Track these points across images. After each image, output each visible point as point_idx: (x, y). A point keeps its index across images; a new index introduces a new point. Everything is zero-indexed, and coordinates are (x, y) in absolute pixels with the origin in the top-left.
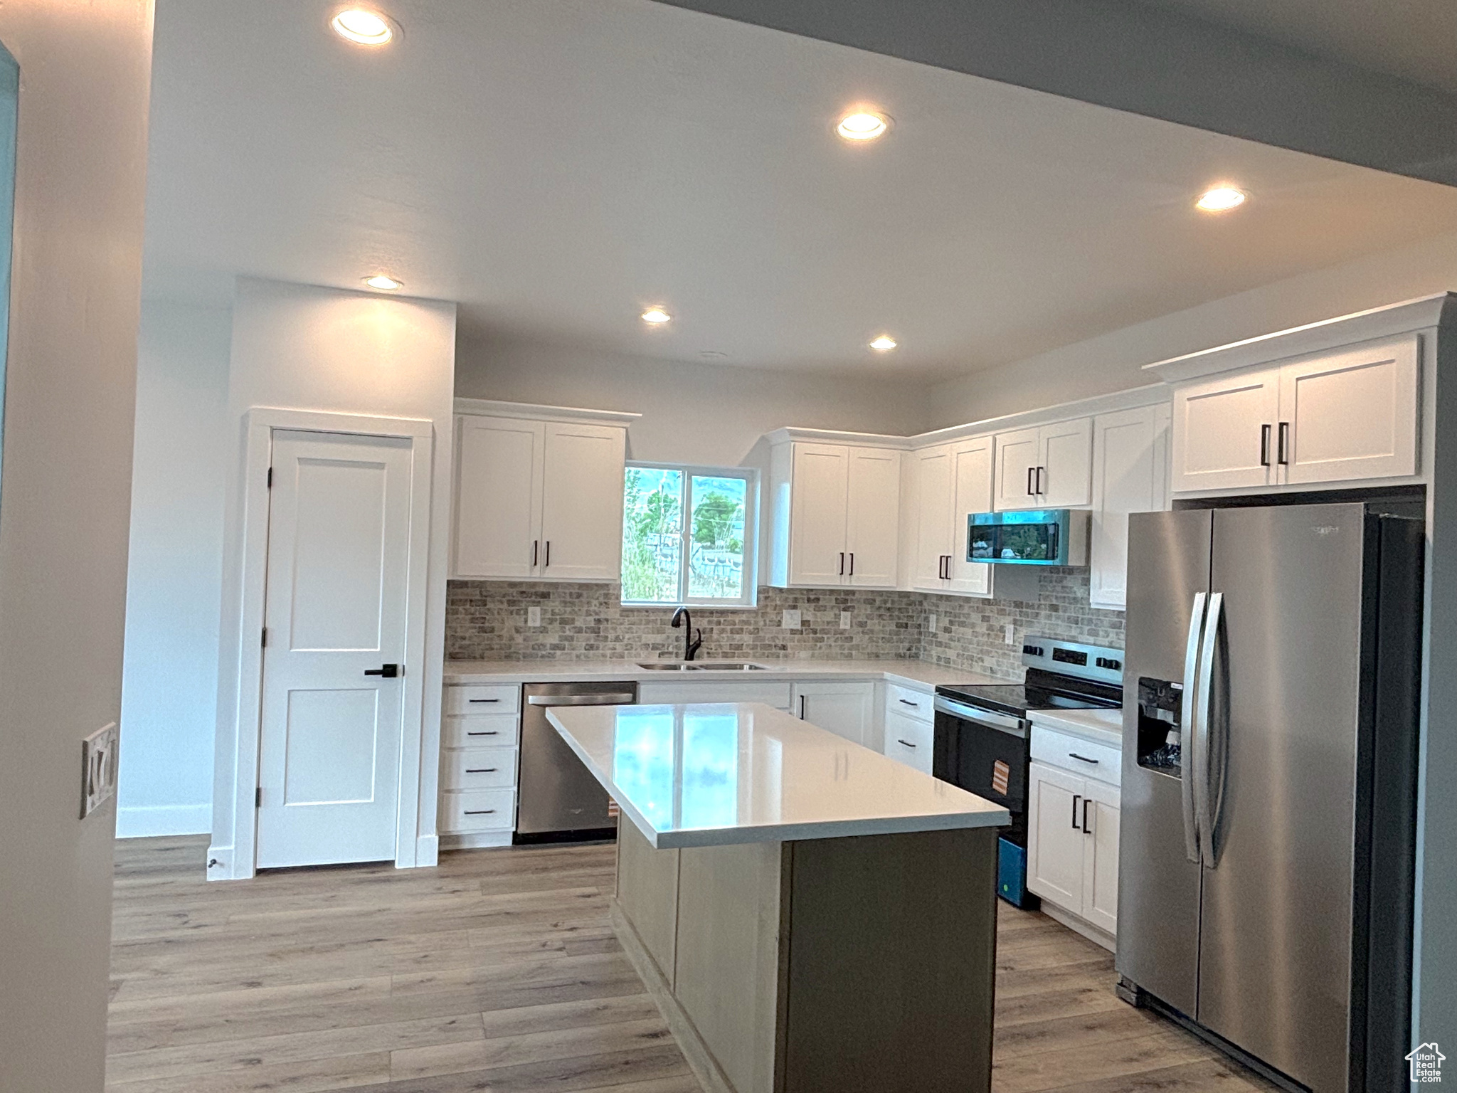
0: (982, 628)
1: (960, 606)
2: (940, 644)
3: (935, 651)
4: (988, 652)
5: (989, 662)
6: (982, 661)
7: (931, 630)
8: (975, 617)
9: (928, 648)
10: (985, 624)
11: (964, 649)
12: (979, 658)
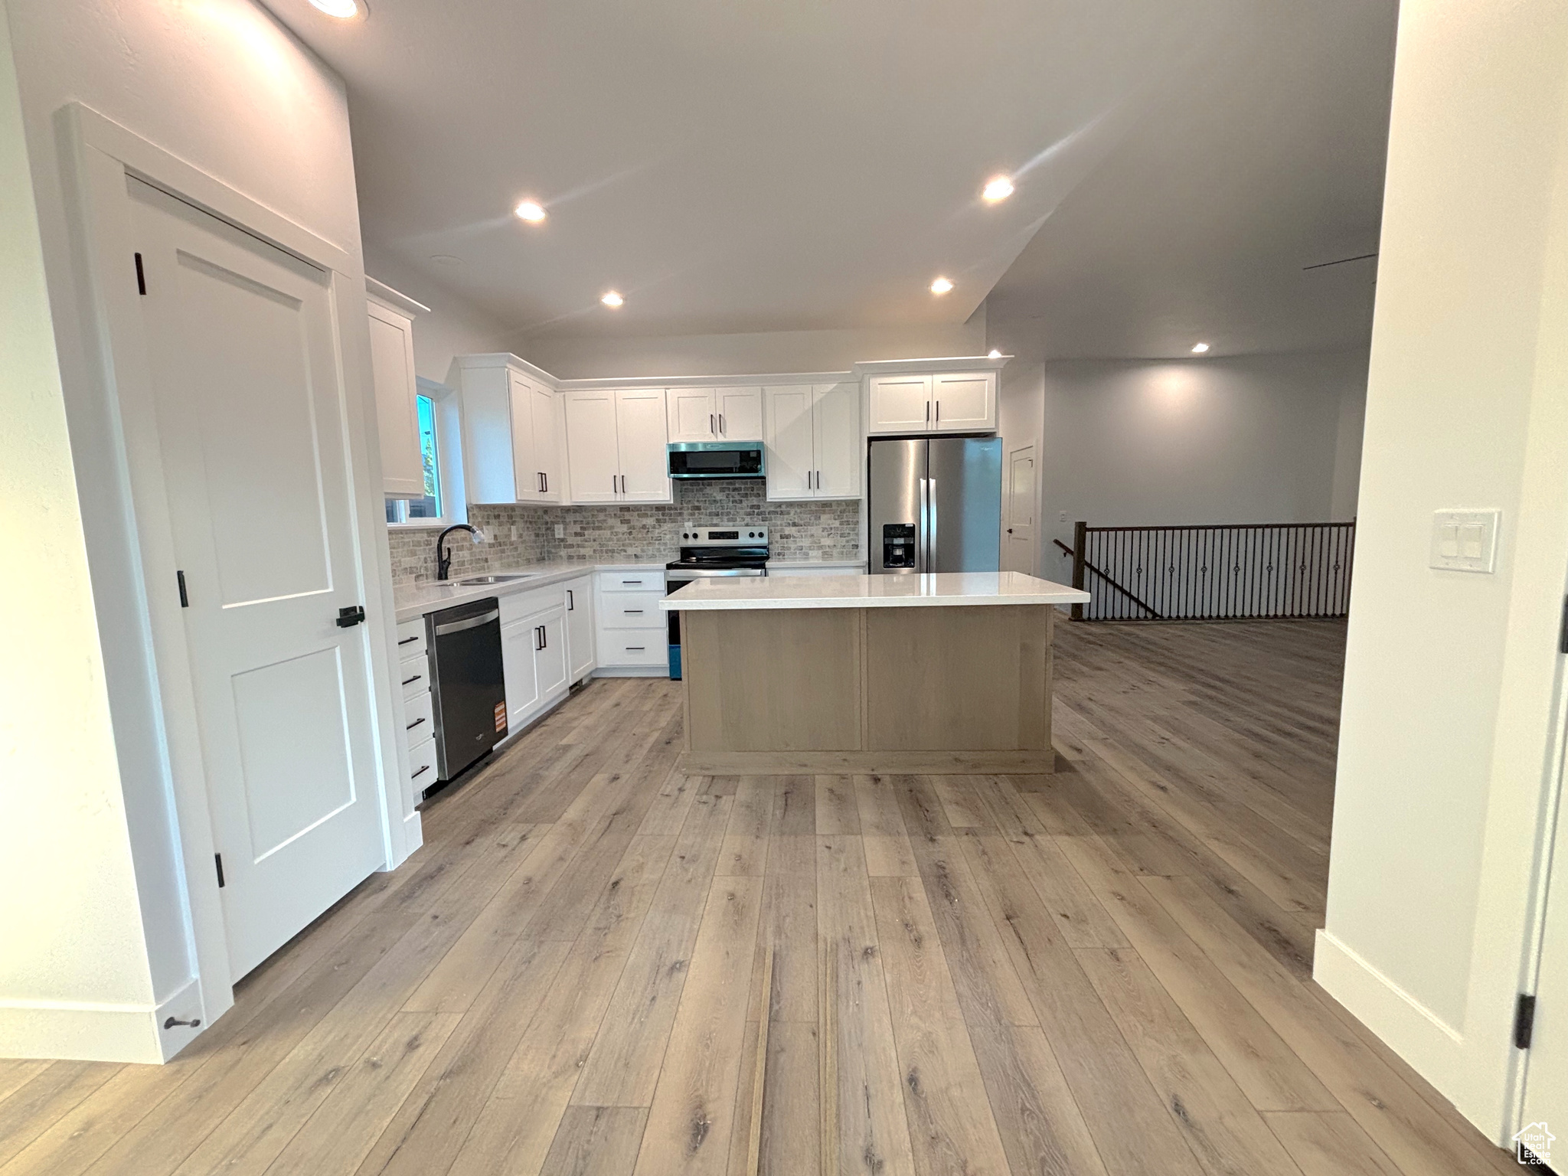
0: (625, 528)
1: (593, 515)
2: (571, 546)
3: (563, 553)
4: (631, 545)
5: (631, 551)
6: (625, 551)
7: (557, 536)
8: (611, 521)
9: (553, 551)
10: (626, 525)
11: (601, 545)
12: (621, 550)
